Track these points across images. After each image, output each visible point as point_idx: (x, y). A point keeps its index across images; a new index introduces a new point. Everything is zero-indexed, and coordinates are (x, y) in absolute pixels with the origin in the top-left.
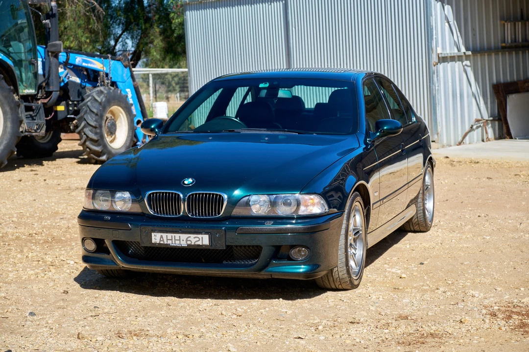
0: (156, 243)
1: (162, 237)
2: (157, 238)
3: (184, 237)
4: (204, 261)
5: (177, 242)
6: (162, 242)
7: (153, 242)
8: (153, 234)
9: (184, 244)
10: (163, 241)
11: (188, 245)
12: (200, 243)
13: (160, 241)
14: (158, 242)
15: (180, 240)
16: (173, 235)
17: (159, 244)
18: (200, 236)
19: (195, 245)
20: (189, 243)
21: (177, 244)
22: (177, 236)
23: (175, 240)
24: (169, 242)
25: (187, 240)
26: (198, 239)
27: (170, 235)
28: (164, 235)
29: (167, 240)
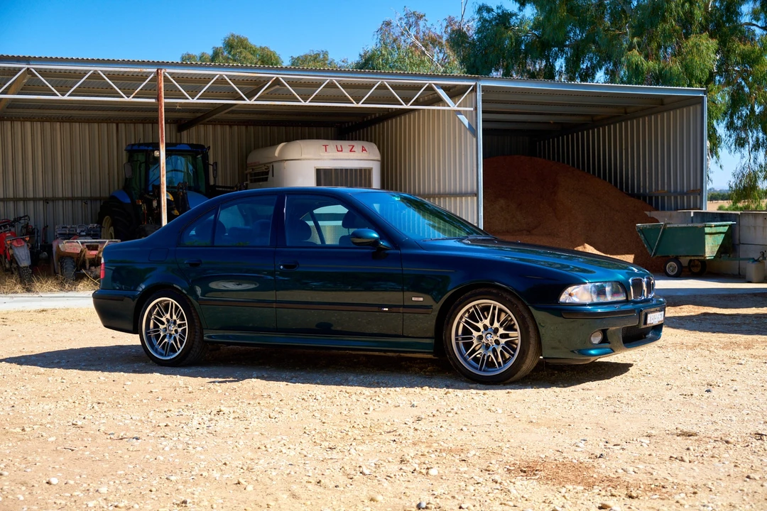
2: (649, 319)
3: (657, 315)
5: (655, 321)
6: (651, 322)
7: (648, 323)
8: (648, 316)
11: (658, 322)
12: (661, 319)
23: (655, 319)
25: (658, 318)
26: (661, 316)
27: (653, 315)
29: (652, 319)
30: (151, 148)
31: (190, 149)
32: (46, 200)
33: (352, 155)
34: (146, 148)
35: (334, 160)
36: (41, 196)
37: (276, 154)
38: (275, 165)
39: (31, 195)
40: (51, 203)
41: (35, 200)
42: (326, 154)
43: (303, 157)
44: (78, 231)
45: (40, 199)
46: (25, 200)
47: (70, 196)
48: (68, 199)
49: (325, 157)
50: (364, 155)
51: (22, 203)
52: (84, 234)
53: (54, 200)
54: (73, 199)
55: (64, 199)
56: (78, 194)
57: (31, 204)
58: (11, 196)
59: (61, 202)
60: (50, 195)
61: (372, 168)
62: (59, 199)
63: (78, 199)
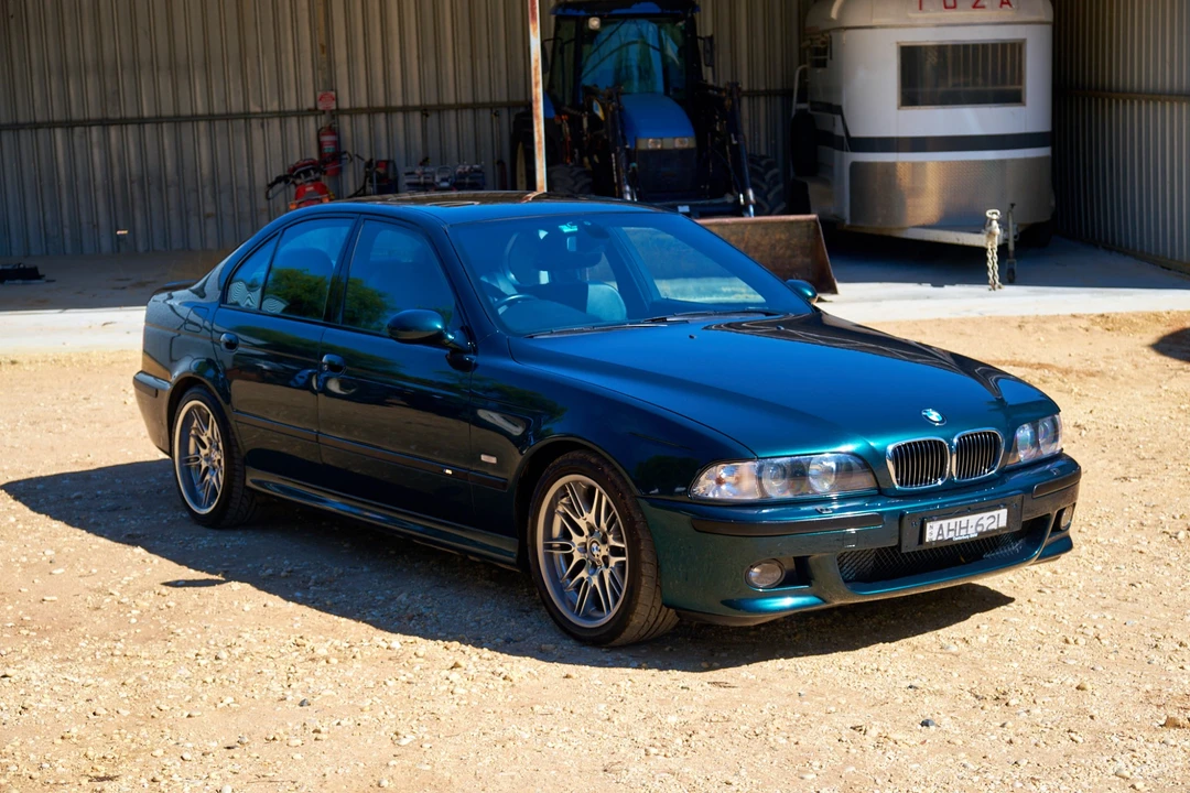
0: (931, 542)
1: (941, 527)
2: (935, 531)
3: (973, 519)
4: (963, 560)
5: (963, 532)
6: (940, 538)
7: (927, 540)
8: (928, 525)
9: (973, 534)
10: (942, 534)
11: (980, 533)
12: (994, 526)
13: (939, 535)
14: (934, 539)
15: (967, 527)
16: (958, 520)
17: (937, 541)
18: (995, 513)
19: (988, 532)
20: (979, 529)
21: (962, 536)
22: (964, 520)
23: (960, 528)
24: (951, 534)
25: (977, 525)
26: (992, 520)
27: (952, 522)
28: (945, 523)
29: (949, 530)
30: (582, 13)
31: (658, 10)
32: (425, 111)
33: (978, 15)
34: (574, 13)
35: (938, 26)
36: (417, 102)
37: (834, 14)
38: (833, 34)
39: (398, 101)
40: (433, 118)
41: (405, 109)
42: (920, 15)
43: (875, 22)
44: (437, 179)
45: (415, 109)
46: (389, 110)
47: (470, 100)
48: (465, 107)
49: (919, 22)
50: (1007, 13)
51: (382, 116)
52: (446, 184)
53: (441, 109)
54: (475, 107)
55: (459, 107)
56: (484, 97)
57: (399, 118)
58: (364, 104)
59: (452, 114)
60: (432, 100)
61: (1025, 40)
62: (449, 107)
63: (484, 106)
